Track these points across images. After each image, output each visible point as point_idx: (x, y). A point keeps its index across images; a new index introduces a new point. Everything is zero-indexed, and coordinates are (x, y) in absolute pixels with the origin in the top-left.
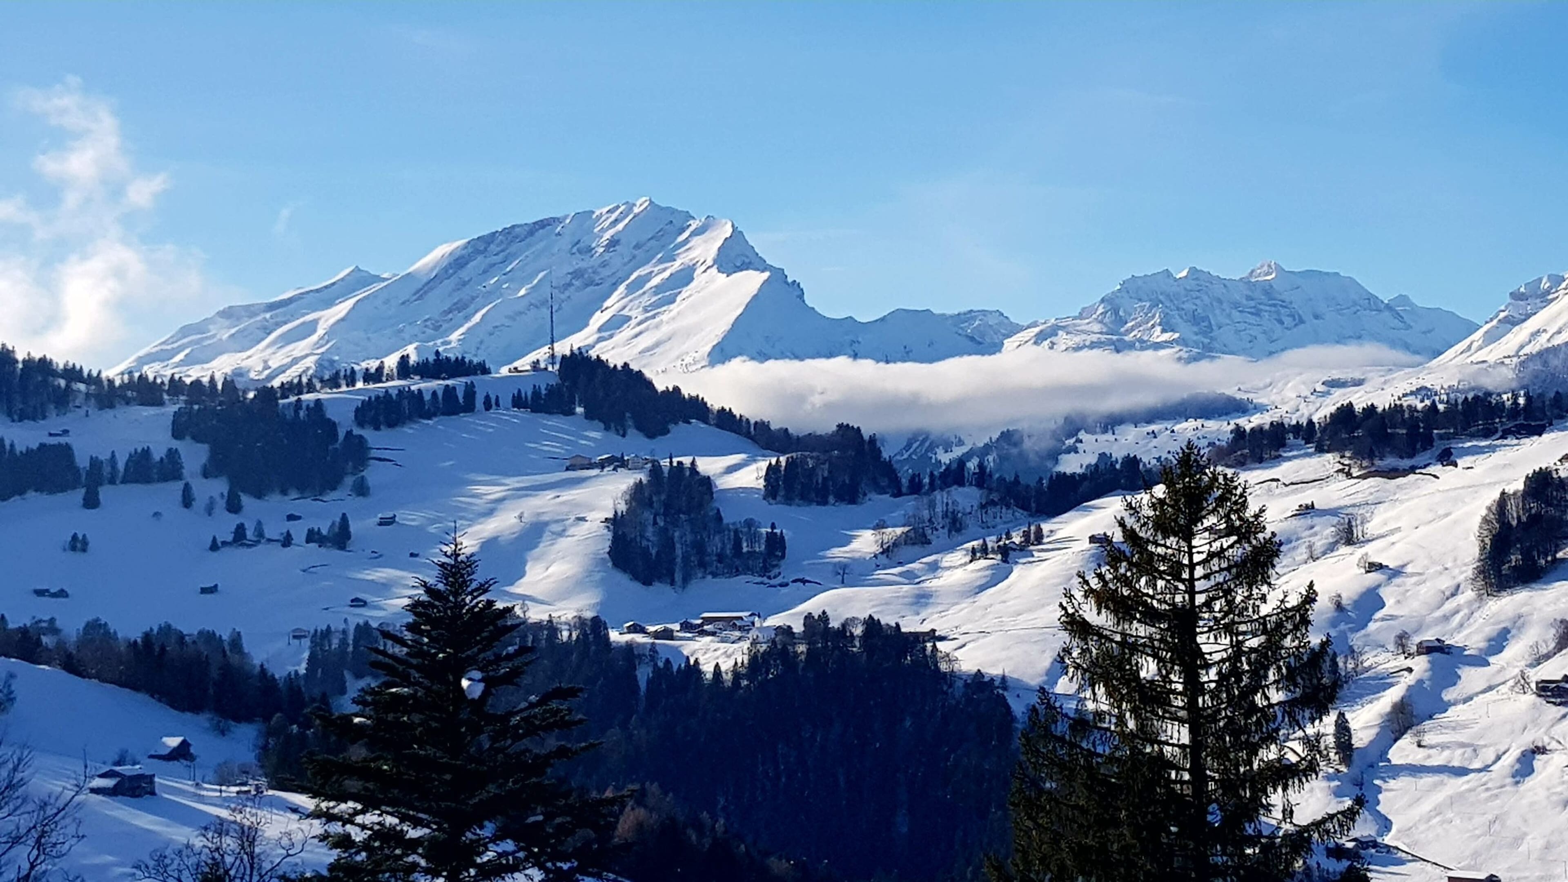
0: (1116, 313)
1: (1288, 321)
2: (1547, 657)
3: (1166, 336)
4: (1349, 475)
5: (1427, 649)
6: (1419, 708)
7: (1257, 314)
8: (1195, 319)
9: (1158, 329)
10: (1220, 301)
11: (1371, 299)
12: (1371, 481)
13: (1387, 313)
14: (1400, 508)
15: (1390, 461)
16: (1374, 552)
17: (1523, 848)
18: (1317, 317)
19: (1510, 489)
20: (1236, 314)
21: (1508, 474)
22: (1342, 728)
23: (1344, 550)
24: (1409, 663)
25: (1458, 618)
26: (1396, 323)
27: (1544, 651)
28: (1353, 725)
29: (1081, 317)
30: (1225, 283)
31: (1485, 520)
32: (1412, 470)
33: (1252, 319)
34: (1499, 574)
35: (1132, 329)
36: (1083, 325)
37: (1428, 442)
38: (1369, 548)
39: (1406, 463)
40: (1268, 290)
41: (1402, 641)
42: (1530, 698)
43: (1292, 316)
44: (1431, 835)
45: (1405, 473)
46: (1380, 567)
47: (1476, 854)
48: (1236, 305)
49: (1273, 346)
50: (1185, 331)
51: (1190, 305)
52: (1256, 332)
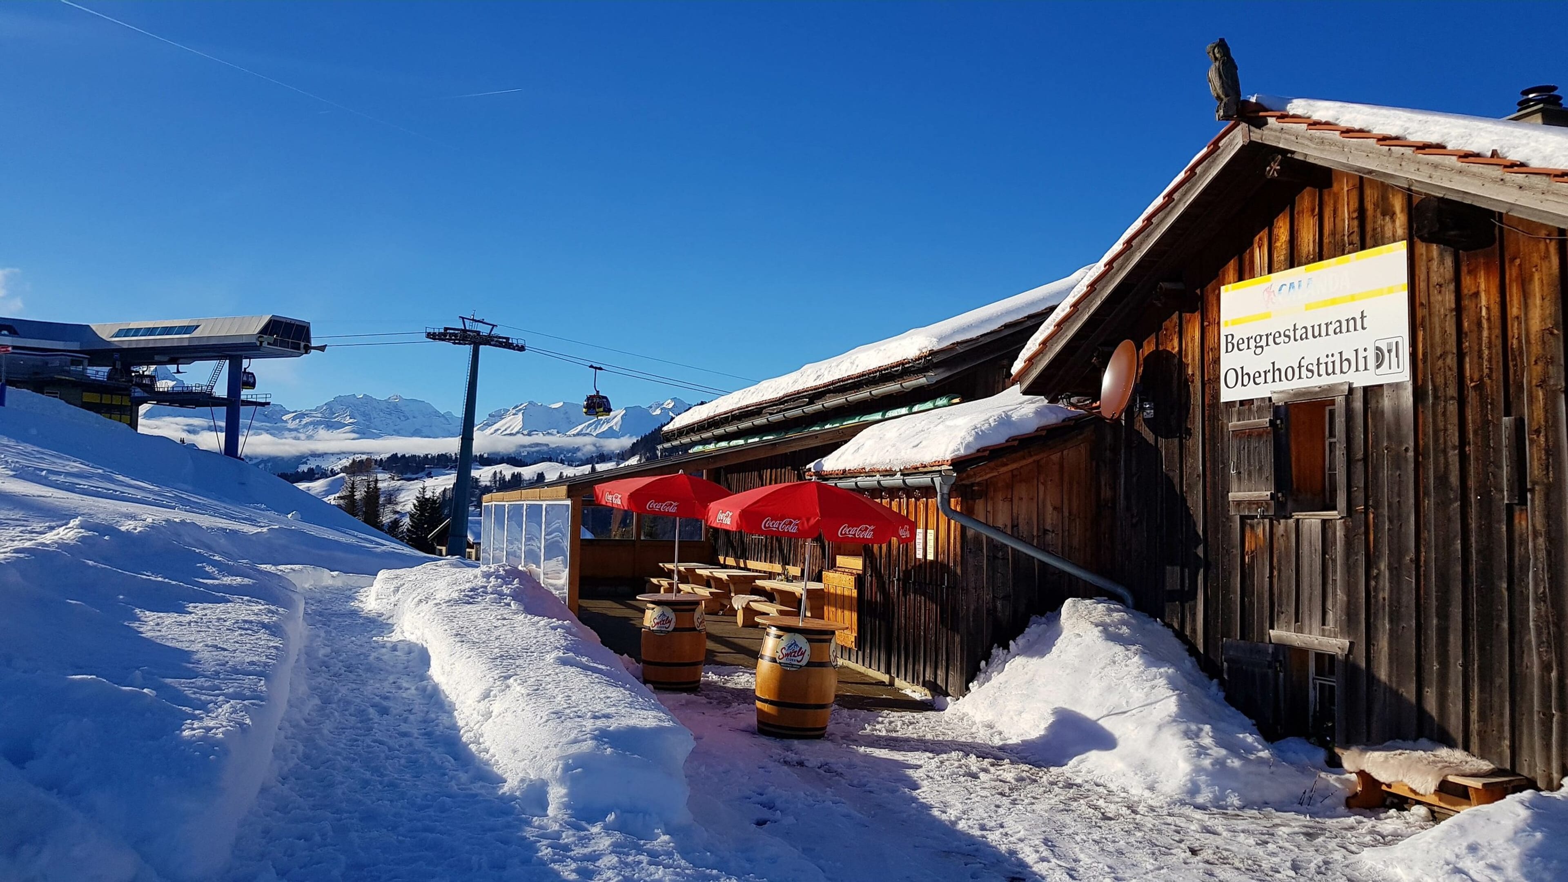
0: (331, 410)
1: (402, 418)
3: (351, 421)
4: (393, 479)
7: (390, 414)
8: (364, 414)
9: (348, 417)
10: (375, 408)
11: (436, 412)
12: (401, 482)
13: (443, 419)
15: (408, 476)
18: (414, 417)
19: (448, 487)
20: (382, 414)
21: (449, 482)
26: (446, 422)
29: (315, 410)
30: (378, 402)
32: (416, 479)
33: (388, 416)
35: (337, 416)
36: (314, 414)
37: (423, 469)
39: (414, 476)
40: (396, 406)
43: (404, 416)
45: (414, 480)
48: (382, 410)
49: (396, 428)
50: (360, 419)
51: (362, 409)
52: (389, 421)
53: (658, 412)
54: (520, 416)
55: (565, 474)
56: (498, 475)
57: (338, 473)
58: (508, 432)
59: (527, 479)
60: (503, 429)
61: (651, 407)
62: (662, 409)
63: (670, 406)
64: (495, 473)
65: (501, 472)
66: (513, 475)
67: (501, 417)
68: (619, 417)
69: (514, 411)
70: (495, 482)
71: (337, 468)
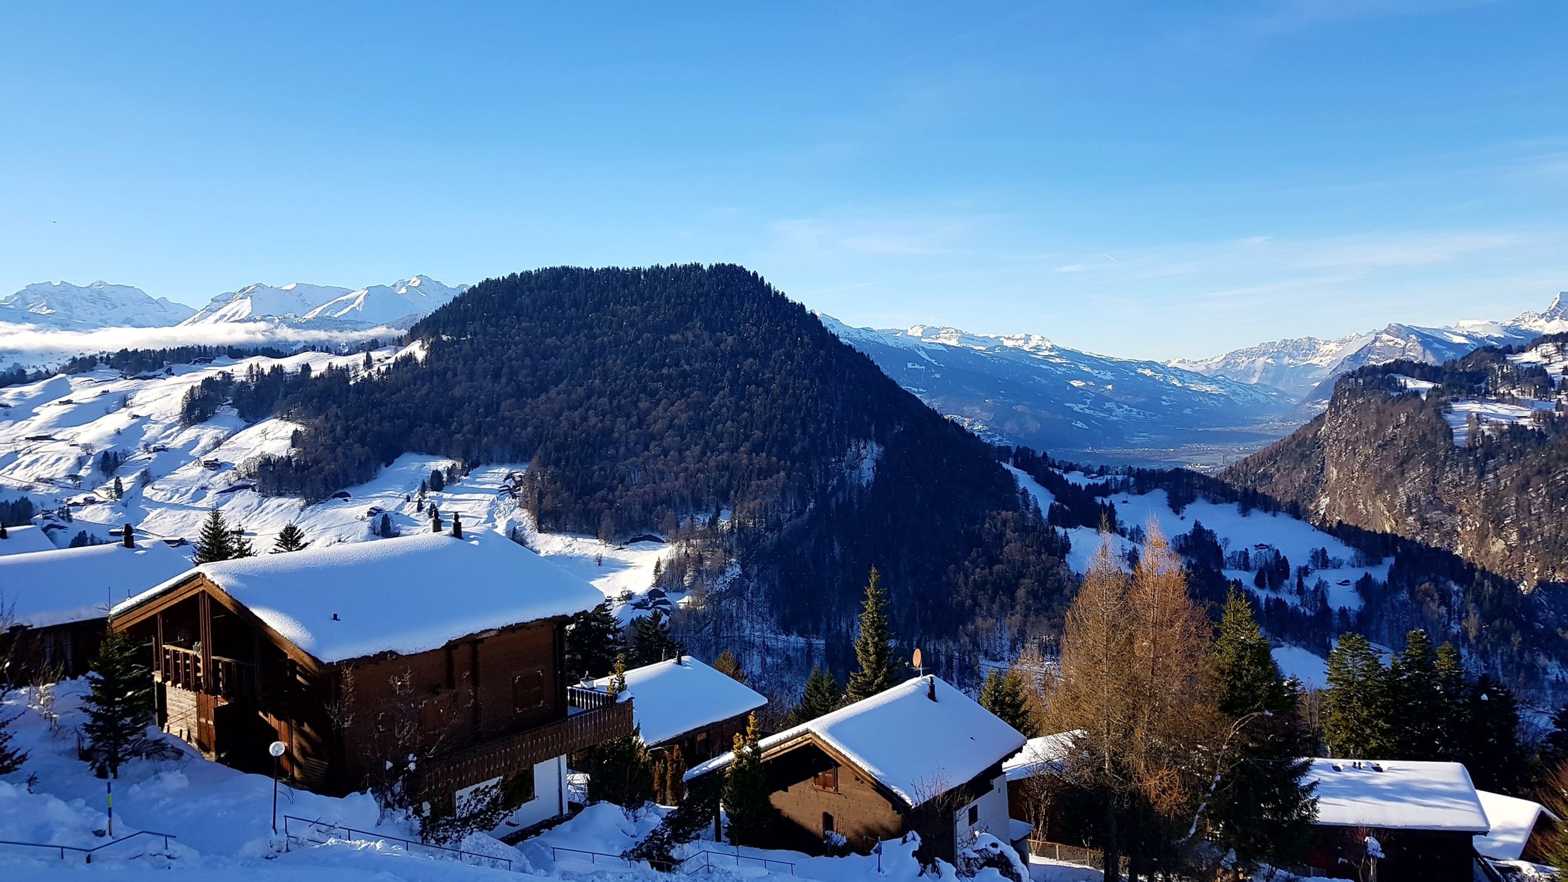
0: (23, 299)
1: (109, 307)
2: (209, 451)
3: (49, 311)
4: (125, 378)
5: (156, 450)
6: (154, 473)
7: (95, 302)
8: (63, 304)
9: (45, 308)
10: (76, 297)
12: (135, 381)
13: (157, 305)
14: (148, 392)
15: (144, 373)
16: (136, 411)
17: (196, 527)
18: (123, 305)
19: (196, 385)
20: (84, 303)
21: (195, 379)
22: (118, 483)
23: (123, 410)
24: (149, 456)
25: (172, 437)
27: (208, 449)
28: (123, 482)
30: (79, 288)
31: (184, 397)
32: (154, 377)
33: (92, 305)
34: (190, 418)
35: (32, 307)
37: (161, 366)
38: (131, 409)
39: (151, 374)
40: (100, 293)
41: (146, 446)
42: (201, 468)
43: (111, 304)
44: (157, 524)
45: (151, 378)
46: (138, 416)
47: (175, 530)
48: (84, 299)
49: (103, 317)
50: (60, 309)
51: (61, 298)
52: (94, 310)
53: (404, 290)
54: (248, 301)
55: (334, 365)
56: (255, 369)
57: (56, 374)
58: (236, 318)
59: (290, 371)
60: (229, 315)
61: (394, 286)
62: (407, 288)
63: (416, 284)
64: (251, 367)
65: (258, 365)
66: (273, 368)
67: (227, 302)
68: (361, 298)
69: (241, 295)
70: (252, 376)
71: (52, 368)
